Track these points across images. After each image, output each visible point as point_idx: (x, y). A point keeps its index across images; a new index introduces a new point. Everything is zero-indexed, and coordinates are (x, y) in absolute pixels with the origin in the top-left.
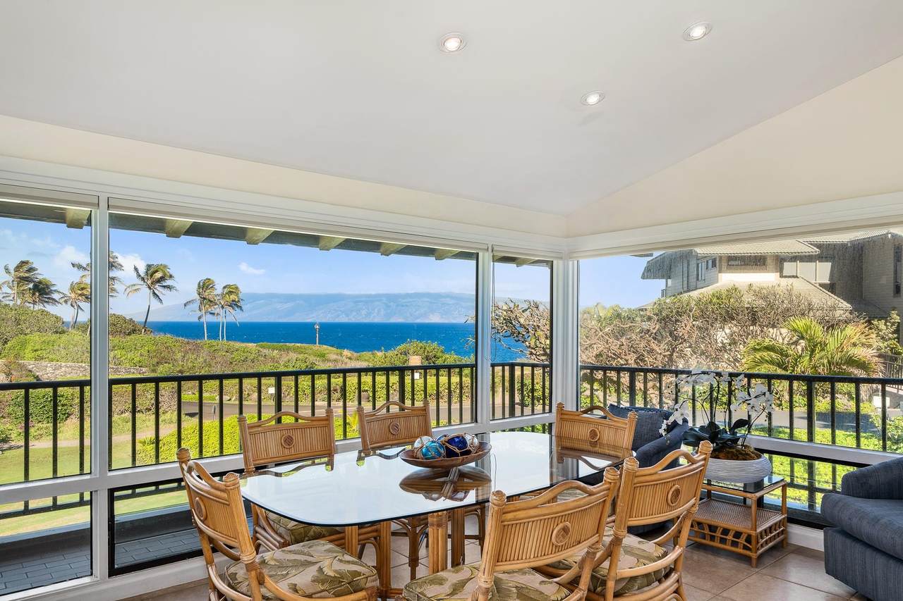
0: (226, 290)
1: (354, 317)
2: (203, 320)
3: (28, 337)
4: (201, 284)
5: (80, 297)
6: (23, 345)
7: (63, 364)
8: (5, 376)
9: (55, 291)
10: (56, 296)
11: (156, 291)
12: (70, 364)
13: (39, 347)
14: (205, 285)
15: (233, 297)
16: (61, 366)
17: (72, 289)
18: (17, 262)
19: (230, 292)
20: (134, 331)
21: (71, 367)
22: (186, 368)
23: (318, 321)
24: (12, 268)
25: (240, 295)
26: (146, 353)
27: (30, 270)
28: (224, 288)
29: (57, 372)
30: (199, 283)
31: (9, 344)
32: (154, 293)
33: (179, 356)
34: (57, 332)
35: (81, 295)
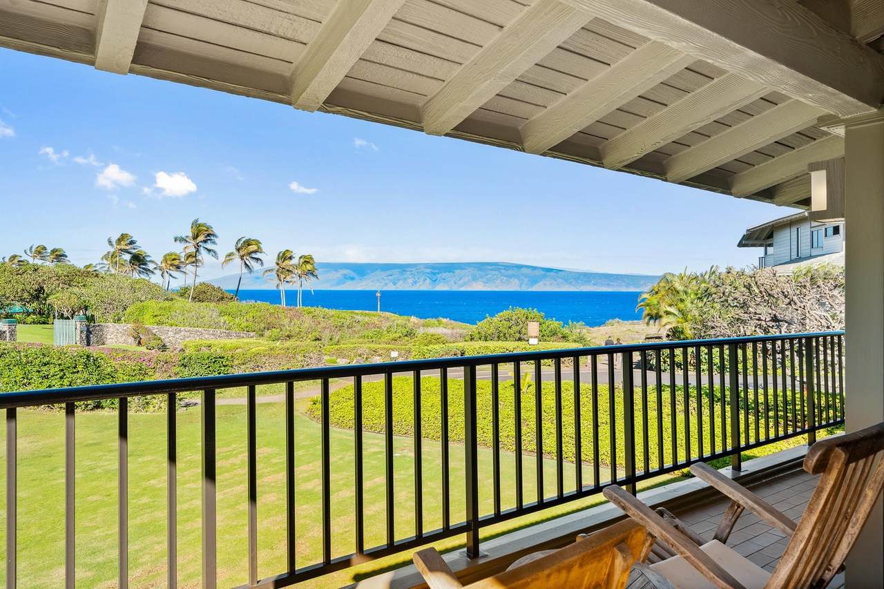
0: (302, 260)
1: (400, 286)
2: (281, 288)
3: (145, 304)
4: (281, 255)
5: (171, 268)
6: (141, 311)
7: (183, 329)
8: (133, 339)
9: (150, 261)
10: (151, 266)
11: (247, 263)
12: (188, 328)
13: (158, 313)
14: (285, 256)
15: (309, 267)
16: (180, 331)
17: (165, 260)
18: (118, 236)
19: (305, 261)
20: (222, 299)
21: (189, 331)
22: (293, 333)
23: (379, 289)
24: (114, 241)
25: (315, 265)
26: (251, 319)
27: (132, 243)
28: (301, 258)
29: (177, 336)
30: (279, 253)
31: (128, 310)
32: (246, 264)
33: (286, 321)
34: (167, 299)
35: (171, 265)
